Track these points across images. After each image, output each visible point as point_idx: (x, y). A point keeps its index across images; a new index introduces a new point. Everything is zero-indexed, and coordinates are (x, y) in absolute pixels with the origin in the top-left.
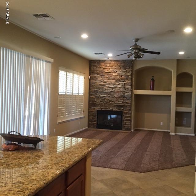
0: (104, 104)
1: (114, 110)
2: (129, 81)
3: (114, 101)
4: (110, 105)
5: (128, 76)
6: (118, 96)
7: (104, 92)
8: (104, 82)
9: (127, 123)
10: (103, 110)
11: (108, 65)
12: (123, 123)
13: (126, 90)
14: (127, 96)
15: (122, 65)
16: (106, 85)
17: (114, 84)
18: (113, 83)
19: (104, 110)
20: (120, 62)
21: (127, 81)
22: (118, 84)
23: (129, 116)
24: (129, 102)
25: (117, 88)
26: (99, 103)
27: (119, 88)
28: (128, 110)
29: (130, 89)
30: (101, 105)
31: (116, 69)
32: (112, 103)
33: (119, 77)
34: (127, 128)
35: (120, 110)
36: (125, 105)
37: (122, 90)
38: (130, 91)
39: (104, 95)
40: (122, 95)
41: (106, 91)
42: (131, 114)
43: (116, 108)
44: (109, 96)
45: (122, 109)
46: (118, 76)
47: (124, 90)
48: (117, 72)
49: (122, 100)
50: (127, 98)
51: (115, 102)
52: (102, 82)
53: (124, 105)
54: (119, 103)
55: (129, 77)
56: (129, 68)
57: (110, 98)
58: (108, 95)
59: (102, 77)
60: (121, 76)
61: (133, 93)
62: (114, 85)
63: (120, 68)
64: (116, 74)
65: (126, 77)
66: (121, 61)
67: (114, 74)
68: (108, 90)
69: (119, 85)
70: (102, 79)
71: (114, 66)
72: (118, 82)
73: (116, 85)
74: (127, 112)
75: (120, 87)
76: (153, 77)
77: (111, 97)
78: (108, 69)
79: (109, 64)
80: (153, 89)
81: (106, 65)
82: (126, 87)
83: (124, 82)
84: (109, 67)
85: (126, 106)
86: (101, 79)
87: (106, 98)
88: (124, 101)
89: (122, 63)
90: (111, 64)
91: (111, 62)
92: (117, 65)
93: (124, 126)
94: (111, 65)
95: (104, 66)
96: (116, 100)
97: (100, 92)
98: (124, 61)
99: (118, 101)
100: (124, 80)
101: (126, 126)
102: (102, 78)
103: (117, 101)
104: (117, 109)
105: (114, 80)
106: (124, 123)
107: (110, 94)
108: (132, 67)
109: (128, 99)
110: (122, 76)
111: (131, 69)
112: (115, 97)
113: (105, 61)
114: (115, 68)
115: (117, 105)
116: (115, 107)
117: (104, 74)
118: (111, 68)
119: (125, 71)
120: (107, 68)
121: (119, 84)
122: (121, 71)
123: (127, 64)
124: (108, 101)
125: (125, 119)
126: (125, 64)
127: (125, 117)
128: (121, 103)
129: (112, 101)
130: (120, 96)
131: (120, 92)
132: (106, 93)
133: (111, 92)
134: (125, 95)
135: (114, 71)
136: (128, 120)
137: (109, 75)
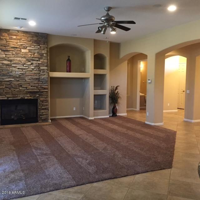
0: (10, 91)
1: (26, 98)
2: (45, 61)
3: (25, 86)
4: (21, 91)
5: (43, 54)
6: (31, 79)
7: (10, 74)
8: (8, 61)
9: (44, 113)
10: (10, 99)
11: (15, 37)
12: (39, 114)
13: (42, 71)
14: (43, 79)
15: (34, 39)
16: (12, 65)
17: (25, 64)
18: (22, 62)
19: (11, 99)
20: (31, 35)
21: (42, 61)
22: (29, 63)
23: (47, 104)
24: (45, 87)
25: (28, 69)
26: (3, 90)
27: (32, 70)
28: (46, 97)
29: (47, 70)
30: (6, 92)
31: (26, 44)
32: (23, 89)
33: (31, 55)
34: (45, 119)
35: (35, 98)
36: (41, 91)
37: (36, 71)
38: (47, 73)
39: (10, 78)
40: (36, 78)
41: (13, 73)
43: (28, 95)
44: (18, 79)
45: (38, 95)
46: (30, 53)
47: (39, 72)
48: (28, 48)
49: (37, 85)
50: (43, 82)
51: (26, 87)
52: (5, 60)
53: (39, 91)
54: (33, 89)
55: (44, 55)
56: (44, 44)
57: (19, 83)
58: (15, 78)
59: (5, 53)
60: (33, 54)
61: (49, 75)
62: (25, 65)
63: (31, 42)
64: (26, 51)
65: (41, 55)
66: (33, 34)
67: (23, 51)
68: (16, 71)
69: (32, 66)
70: (6, 57)
71: (23, 39)
72: (30, 61)
73: (27, 66)
74: (44, 99)
75: (33, 68)
76: (69, 56)
77: (20, 81)
78: (14, 43)
79: (15, 35)
80: (70, 72)
81: (10, 36)
82: (42, 68)
83: (37, 61)
84: (15, 39)
85: (43, 92)
86: (4, 56)
87: (14, 82)
88: (39, 85)
89: (34, 36)
90: (18, 36)
91: (19, 34)
92: (26, 38)
93: (41, 117)
94: (18, 37)
95: (8, 38)
96: (28, 85)
97: (4, 75)
98: (37, 35)
99: (32, 86)
100: (38, 59)
101: (43, 116)
102: (6, 54)
103: (30, 86)
104: (30, 96)
105: (24, 58)
106: (41, 113)
107: (19, 77)
108: (47, 43)
109: (45, 84)
110: (34, 53)
111: (46, 46)
112: (27, 81)
113: (9, 30)
114: (25, 42)
115: (30, 92)
116: (27, 94)
117: (8, 49)
118: (18, 41)
119: (39, 47)
120: (12, 41)
121: (32, 64)
122: (33, 46)
123: (41, 38)
124: (17, 86)
125: (41, 108)
126: (38, 38)
127: (42, 106)
128: (36, 88)
129: (22, 86)
130: (33, 80)
131: (33, 75)
132: (14, 76)
133: (20, 74)
134: (40, 78)
135: (23, 46)
136: (45, 110)
137: (16, 51)
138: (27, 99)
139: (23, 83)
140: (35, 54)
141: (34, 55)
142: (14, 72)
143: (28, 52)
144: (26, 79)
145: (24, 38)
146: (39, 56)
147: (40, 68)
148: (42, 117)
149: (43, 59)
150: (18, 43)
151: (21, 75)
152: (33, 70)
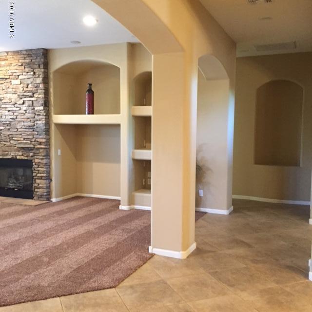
1: (18, 157)
2: (40, 96)
3: (16, 139)
4: (11, 146)
5: (39, 83)
6: (23, 127)
9: (40, 185)
11: (3, 63)
12: (34, 185)
13: (36, 114)
14: (38, 127)
15: (26, 61)
16: (2, 106)
17: (16, 103)
18: (13, 100)
20: (22, 56)
21: (37, 96)
22: (21, 102)
24: (41, 140)
25: (20, 112)
27: (24, 112)
28: (41, 157)
29: (43, 112)
31: (17, 71)
32: (15, 142)
33: (23, 88)
34: (41, 195)
35: (29, 158)
36: (36, 147)
37: (30, 114)
38: (43, 117)
40: (29, 126)
41: (3, 119)
42: (49, 165)
43: (20, 153)
44: (8, 128)
45: (31, 154)
46: (22, 85)
47: (33, 115)
48: (20, 77)
49: (31, 137)
50: (38, 132)
51: (18, 141)
53: (34, 148)
54: (26, 143)
55: (40, 86)
56: (39, 67)
57: (10, 133)
58: (5, 125)
60: (26, 86)
61: (52, 121)
62: (15, 105)
63: (23, 67)
64: (18, 82)
65: (36, 87)
66: (25, 52)
67: (13, 82)
69: (24, 105)
71: (13, 65)
72: (22, 99)
73: (18, 106)
74: (40, 161)
75: (25, 109)
76: (91, 85)
77: (11, 130)
78: (4, 72)
79: (5, 60)
80: (91, 112)
82: (37, 108)
83: (31, 97)
84: (4, 66)
85: (39, 149)
87: (3, 133)
88: (33, 138)
89: (25, 56)
90: (7, 60)
91: (8, 57)
92: (17, 61)
93: (36, 190)
94: (7, 62)
96: (20, 136)
98: (29, 53)
99: (24, 139)
100: (31, 94)
101: (38, 190)
103: (22, 139)
104: (22, 155)
105: (15, 93)
106: (36, 185)
107: (10, 124)
108: (46, 65)
109: (40, 135)
110: (28, 84)
111: (43, 70)
112: (19, 130)
114: (16, 67)
115: (23, 148)
116: (19, 151)
118: (8, 68)
119: (32, 73)
120: (1, 68)
121: (24, 102)
122: (25, 74)
123: (35, 58)
124: (6, 138)
125: (36, 176)
126: (32, 58)
127: (37, 172)
128: (29, 142)
129: (14, 138)
130: (26, 128)
131: (26, 120)
132: (4, 122)
133: (11, 120)
134: (34, 125)
135: (14, 74)
136: (41, 179)
137: (5, 84)
138: (19, 159)
139: (14, 133)
140: (30, 86)
142: (4, 117)
143: (19, 83)
144: (18, 127)
145: (15, 61)
146: (34, 89)
147: (34, 109)
148: (37, 192)
149: (37, 93)
150: (8, 72)
151: (12, 122)
152: (26, 113)
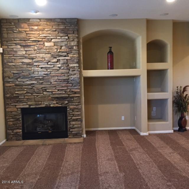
0: (32, 97)
1: (52, 105)
2: (75, 56)
3: (50, 90)
4: (45, 97)
5: (73, 46)
6: (58, 81)
7: (32, 75)
8: (29, 59)
9: (76, 126)
10: (32, 107)
11: (36, 28)
12: (69, 126)
13: (71, 70)
14: (73, 80)
15: (60, 27)
16: (34, 64)
17: (49, 62)
18: (46, 59)
19: (34, 107)
20: (56, 23)
21: (71, 56)
22: (55, 60)
23: (79, 113)
24: (76, 90)
25: (54, 68)
26: (24, 96)
27: (58, 68)
28: (76, 104)
29: (78, 68)
30: (27, 99)
31: (50, 35)
32: (48, 94)
33: (57, 49)
34: (77, 134)
35: (63, 105)
36: (70, 96)
37: (64, 70)
38: (78, 72)
39: (32, 81)
40: (64, 80)
42: (80, 110)
43: (55, 102)
44: (41, 82)
45: (67, 102)
46: (56, 47)
47: (68, 71)
48: (53, 40)
49: (65, 88)
50: (73, 84)
51: (52, 92)
52: (26, 58)
53: (69, 96)
54: (60, 94)
55: (74, 48)
56: (74, 33)
57: (43, 86)
59: (26, 49)
60: (59, 47)
61: (82, 75)
62: (49, 63)
63: (57, 32)
64: (51, 44)
65: (70, 49)
66: (59, 20)
67: (47, 44)
68: (39, 72)
69: (58, 63)
70: (26, 54)
71: (46, 30)
72: (56, 58)
73: (52, 63)
74: (75, 106)
75: (60, 66)
76: (111, 47)
77: (44, 83)
78: (36, 36)
79: (37, 25)
80: (112, 68)
81: (30, 27)
82: (71, 65)
83: (65, 56)
84: (36, 30)
85: (73, 97)
86: (24, 53)
87: (36, 86)
88: (68, 89)
89: (60, 23)
90: (40, 25)
91: (41, 23)
92: (51, 27)
93: (71, 130)
94: (40, 27)
95: (28, 30)
96: (54, 88)
97: (24, 77)
98: (64, 21)
99: (58, 90)
100: (66, 54)
101: (74, 130)
102: (26, 51)
103: (57, 90)
104: (57, 103)
105: (48, 54)
106: (71, 126)
107: (43, 79)
108: (78, 31)
109: (75, 86)
110: (61, 46)
111: (77, 35)
112: (53, 83)
113: (28, 20)
114: (49, 32)
115: (57, 98)
116: (53, 101)
117: (29, 44)
118: (41, 32)
119: (67, 38)
120: (33, 33)
121: (58, 61)
122: (59, 38)
123: (69, 25)
124: (40, 91)
125: (71, 119)
126: (66, 25)
127: (72, 116)
128: (64, 92)
129: (47, 90)
130: (60, 82)
131: (60, 75)
132: (36, 78)
133: (44, 75)
134: (69, 79)
135: (46, 38)
136: (77, 121)
137: (38, 45)
138: (53, 107)
139: (47, 86)
140: (63, 48)
141: (61, 49)
142: (37, 73)
143: (53, 45)
144: (52, 81)
145: (48, 27)
146: (68, 50)
147: (68, 66)
148: (72, 131)
149: (72, 54)
150: (41, 35)
151: (45, 77)
152: (60, 69)
